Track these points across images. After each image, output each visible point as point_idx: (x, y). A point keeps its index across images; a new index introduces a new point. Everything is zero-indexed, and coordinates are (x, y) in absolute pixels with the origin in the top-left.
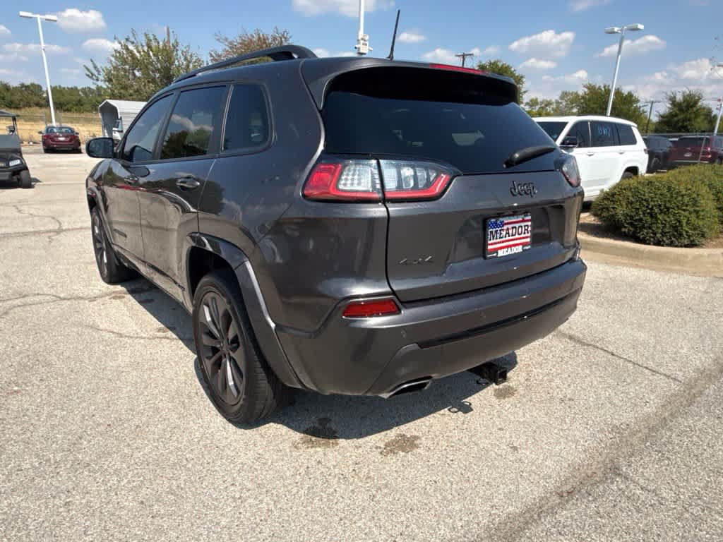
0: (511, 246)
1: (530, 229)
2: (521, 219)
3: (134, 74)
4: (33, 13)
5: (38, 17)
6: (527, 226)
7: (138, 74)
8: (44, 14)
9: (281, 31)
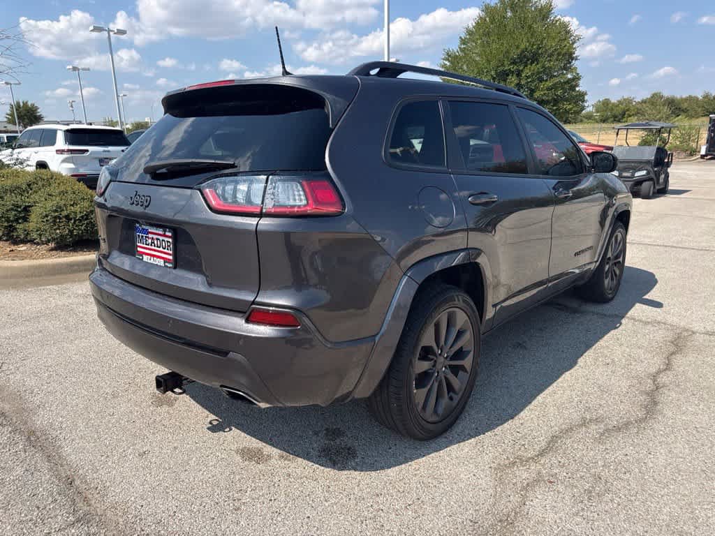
0: (153, 256)
2: (162, 233)
6: (169, 242)
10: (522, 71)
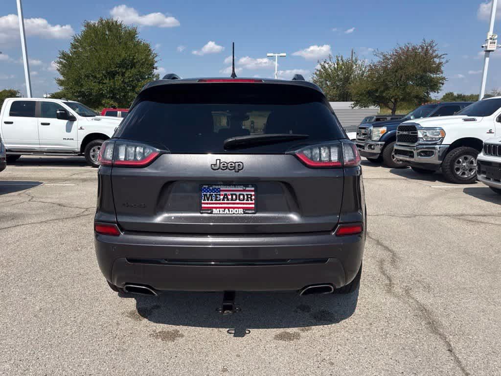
0: (229, 208)
1: (253, 197)
2: (242, 189)
3: (326, 84)
4: (274, 53)
5: (276, 55)
6: (251, 195)
7: (328, 83)
8: (279, 54)
9: (428, 41)
10: (125, 72)
